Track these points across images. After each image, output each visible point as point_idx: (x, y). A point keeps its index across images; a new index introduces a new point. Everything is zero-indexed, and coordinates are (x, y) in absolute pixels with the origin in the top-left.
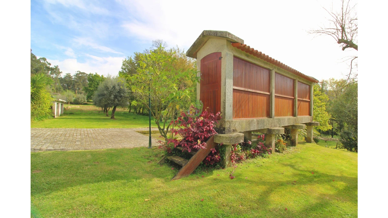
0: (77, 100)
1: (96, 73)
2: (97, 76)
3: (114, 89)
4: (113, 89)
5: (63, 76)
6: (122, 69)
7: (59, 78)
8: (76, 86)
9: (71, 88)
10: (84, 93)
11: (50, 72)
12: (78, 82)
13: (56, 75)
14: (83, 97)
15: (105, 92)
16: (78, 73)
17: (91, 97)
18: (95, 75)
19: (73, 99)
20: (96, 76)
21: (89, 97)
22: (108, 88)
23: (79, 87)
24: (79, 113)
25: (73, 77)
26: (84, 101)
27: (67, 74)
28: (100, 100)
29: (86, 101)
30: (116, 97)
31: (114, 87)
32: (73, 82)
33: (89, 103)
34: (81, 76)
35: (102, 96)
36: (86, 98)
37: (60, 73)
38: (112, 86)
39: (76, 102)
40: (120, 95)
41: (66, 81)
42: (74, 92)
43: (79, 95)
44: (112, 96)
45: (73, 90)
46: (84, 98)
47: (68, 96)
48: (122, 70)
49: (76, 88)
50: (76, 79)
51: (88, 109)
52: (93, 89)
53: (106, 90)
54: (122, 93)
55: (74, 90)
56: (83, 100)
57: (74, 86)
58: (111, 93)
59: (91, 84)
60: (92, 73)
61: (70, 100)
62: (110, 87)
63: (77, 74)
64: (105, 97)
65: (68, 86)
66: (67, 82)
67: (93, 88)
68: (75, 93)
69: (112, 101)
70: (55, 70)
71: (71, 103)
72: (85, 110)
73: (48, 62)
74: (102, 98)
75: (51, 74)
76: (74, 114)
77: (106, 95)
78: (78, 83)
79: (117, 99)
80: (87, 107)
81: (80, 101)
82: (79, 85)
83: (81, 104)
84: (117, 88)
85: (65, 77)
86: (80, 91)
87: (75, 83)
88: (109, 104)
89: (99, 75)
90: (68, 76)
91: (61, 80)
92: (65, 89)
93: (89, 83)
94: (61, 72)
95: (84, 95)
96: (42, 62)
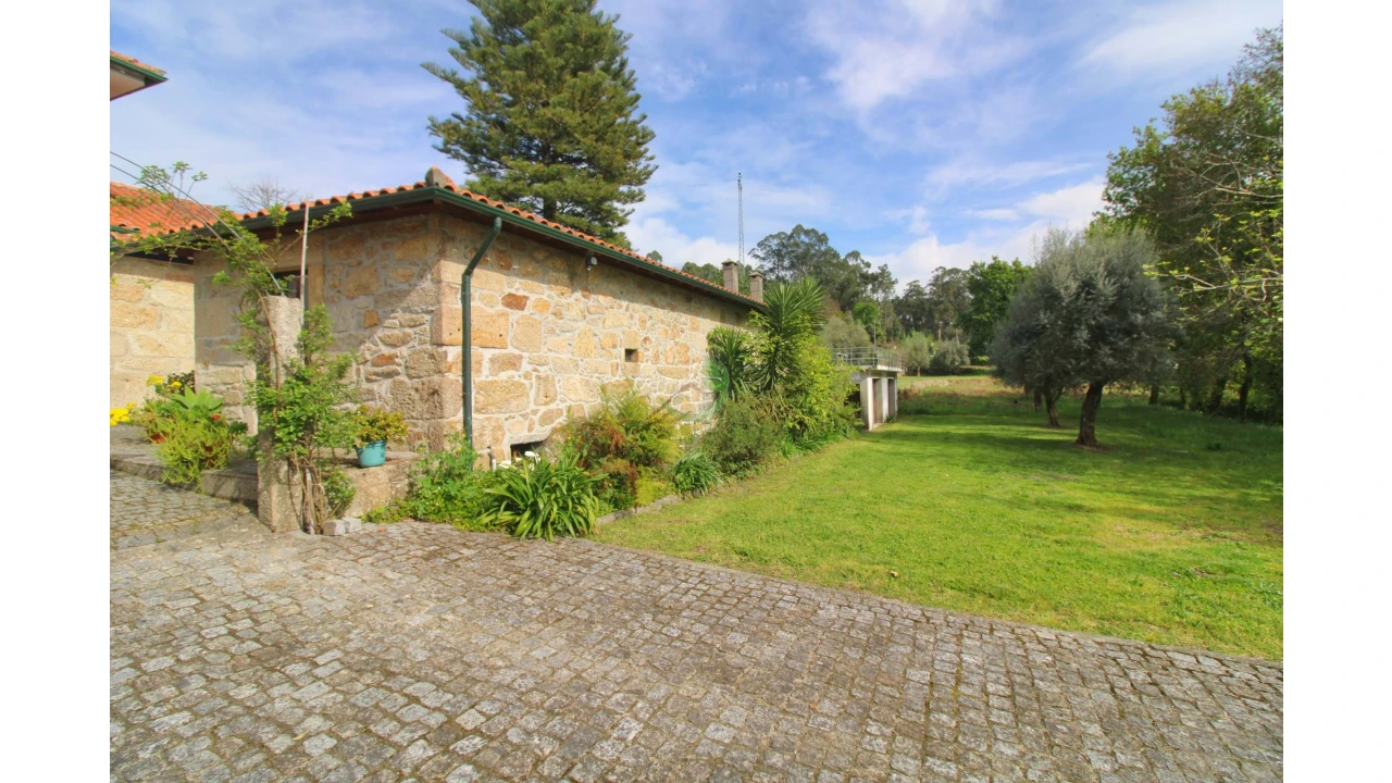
0: (942, 359)
1: (995, 258)
2: (1000, 269)
3: (1088, 293)
4: (1083, 295)
5: (899, 291)
6: (1109, 199)
7: (893, 301)
8: (937, 316)
9: (924, 325)
10: (959, 336)
11: (870, 286)
12: (942, 302)
13: (884, 291)
14: (958, 351)
15: (1044, 318)
16: (940, 273)
17: (984, 347)
18: (991, 267)
19: (927, 359)
20: (997, 268)
21: (976, 349)
22: (1056, 297)
23: (945, 317)
24: (947, 408)
25: (927, 291)
26: (963, 363)
27: (910, 284)
28: (1022, 358)
29: (967, 360)
30: (1099, 335)
31: (1087, 285)
32: (927, 306)
33: (977, 367)
34: (947, 282)
35: (1029, 339)
36: (966, 352)
37: (893, 283)
38: (1074, 285)
39: (938, 368)
40: (1124, 325)
41: (909, 306)
42: (931, 337)
43: (947, 344)
44: (1078, 334)
45: (929, 328)
46: (960, 352)
47: (915, 349)
48: (1107, 204)
49: (936, 321)
50: (935, 293)
51: (977, 388)
52: (988, 317)
53: (1048, 307)
54: (1135, 311)
55: (931, 329)
56: (957, 358)
57: (933, 317)
58: (1076, 316)
59: (981, 301)
60: (979, 262)
61: (919, 363)
62: (1066, 288)
63: (937, 278)
64: (1044, 341)
65: (917, 319)
66: (913, 307)
67: (988, 314)
68: (936, 338)
69: (1078, 360)
70: (881, 280)
71: (926, 372)
72: (966, 394)
73: (863, 261)
74: (1029, 350)
75: (874, 291)
76: (928, 413)
77: (1049, 331)
78: (942, 306)
79: (1111, 343)
80: (972, 380)
81: (948, 362)
82: (946, 310)
83: (953, 373)
84: (1106, 287)
85: (907, 295)
86: (949, 330)
87: (933, 307)
88: (1067, 373)
89: (1005, 263)
90: (915, 290)
91: (900, 306)
92: (908, 328)
93: (975, 299)
94: (896, 282)
95: (961, 342)
96: (850, 263)
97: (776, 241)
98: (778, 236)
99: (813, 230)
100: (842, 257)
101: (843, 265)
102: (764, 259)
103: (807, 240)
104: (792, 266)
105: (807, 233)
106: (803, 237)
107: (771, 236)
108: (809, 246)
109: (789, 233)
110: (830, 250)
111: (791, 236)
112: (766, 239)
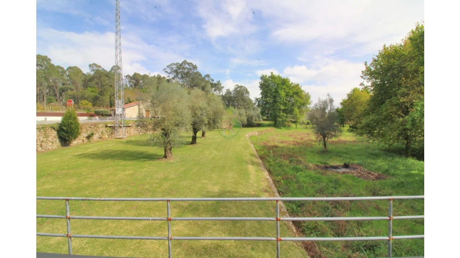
5: (224, 92)
7: (221, 95)
8: (236, 102)
9: (231, 105)
11: (213, 89)
12: (237, 97)
13: (219, 91)
16: (237, 87)
25: (232, 93)
27: (227, 90)
32: (232, 98)
34: (239, 90)
41: (226, 98)
42: (234, 108)
50: (235, 94)
55: (234, 106)
57: (234, 102)
63: (236, 89)
66: (228, 98)
70: (218, 86)
73: (211, 79)
75: (215, 90)
78: (237, 99)
82: (239, 100)
85: (226, 94)
87: (234, 98)
90: (228, 92)
91: (223, 97)
94: (223, 87)
96: (206, 79)
97: (175, 66)
98: (177, 64)
99: (191, 63)
100: (203, 76)
101: (203, 79)
102: (170, 73)
103: (188, 67)
104: (182, 77)
105: (188, 64)
106: (187, 66)
107: (173, 64)
108: (190, 69)
109: (181, 63)
110: (198, 73)
111: (181, 65)
112: (171, 65)
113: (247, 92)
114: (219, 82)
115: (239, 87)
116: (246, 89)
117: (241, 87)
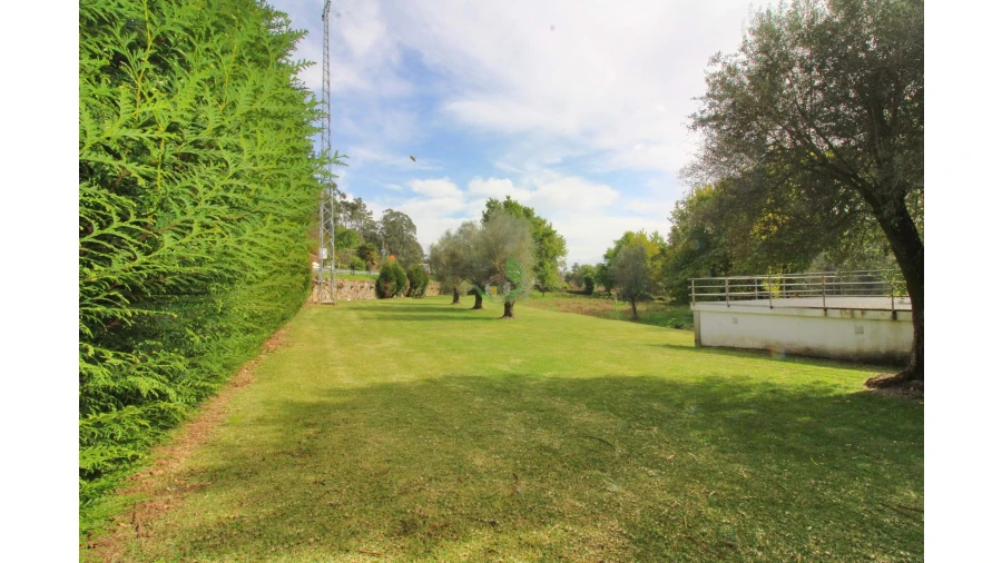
113: (411, 226)
114: (359, 201)
115: (393, 214)
116: (410, 220)
117: (398, 214)
